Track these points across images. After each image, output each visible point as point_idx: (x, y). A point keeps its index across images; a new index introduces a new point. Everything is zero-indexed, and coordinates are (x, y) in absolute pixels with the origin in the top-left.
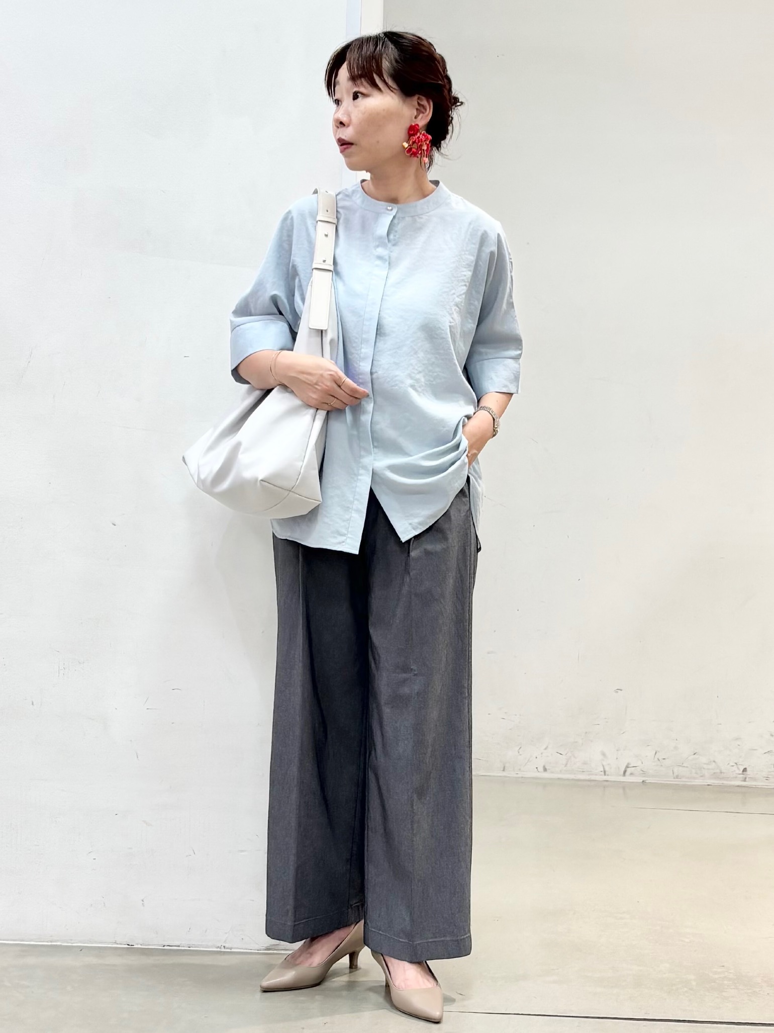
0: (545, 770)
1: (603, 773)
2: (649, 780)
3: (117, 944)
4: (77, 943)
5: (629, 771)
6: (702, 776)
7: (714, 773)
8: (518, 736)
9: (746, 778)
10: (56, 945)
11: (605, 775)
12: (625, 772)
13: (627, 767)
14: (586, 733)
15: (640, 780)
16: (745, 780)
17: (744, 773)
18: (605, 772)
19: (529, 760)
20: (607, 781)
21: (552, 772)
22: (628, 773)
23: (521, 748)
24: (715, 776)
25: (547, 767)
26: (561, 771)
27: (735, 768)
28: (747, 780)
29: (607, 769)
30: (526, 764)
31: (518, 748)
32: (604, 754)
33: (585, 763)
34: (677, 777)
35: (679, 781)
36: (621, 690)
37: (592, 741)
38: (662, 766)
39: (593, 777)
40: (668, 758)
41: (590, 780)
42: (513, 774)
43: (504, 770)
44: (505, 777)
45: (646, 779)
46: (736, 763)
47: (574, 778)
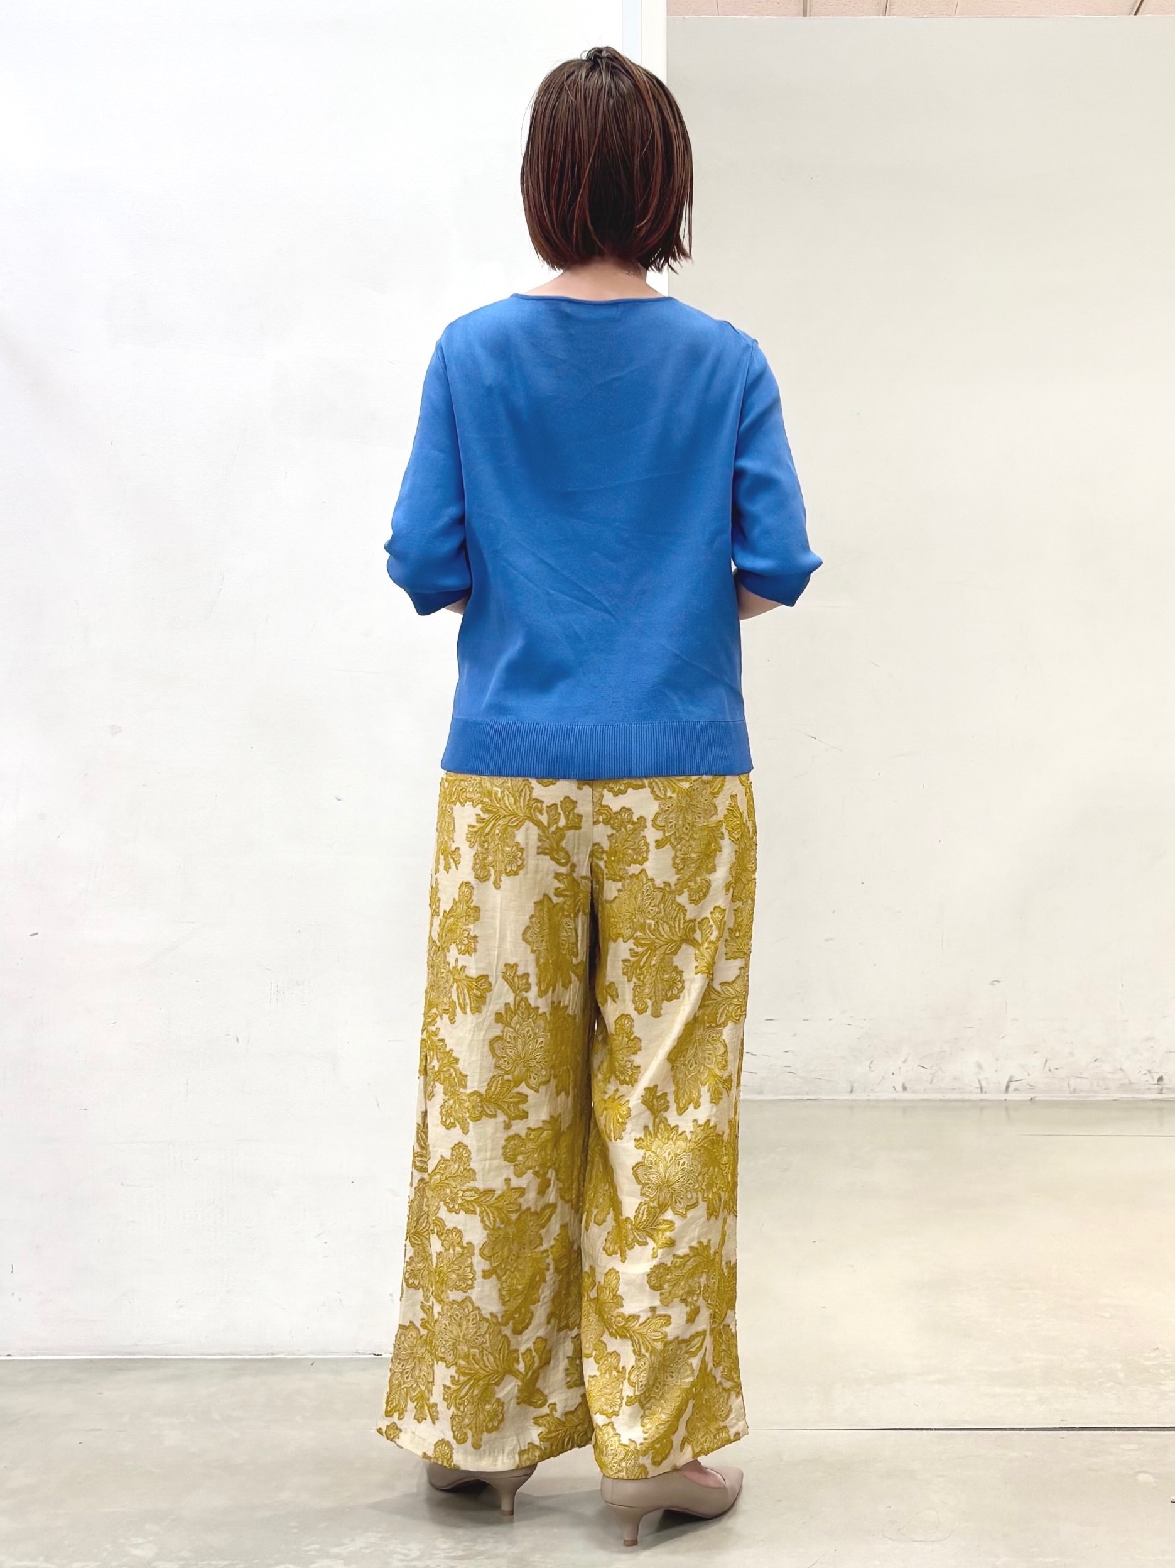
0: (905, 1089)
1: (979, 1090)
2: (1041, 1097)
3: (360, 1354)
4: (306, 1354)
5: (1013, 1086)
6: (1106, 1089)
7: (1122, 1084)
8: (869, 1046)
9: (1162, 1090)
10: (280, 1359)
11: (982, 1091)
12: (1007, 1087)
13: (1010, 1081)
14: (956, 1039)
15: (1027, 1096)
16: (1161, 1091)
17: (1160, 1083)
18: (981, 1088)
19: (883, 1077)
20: (986, 1100)
21: (914, 1092)
22: (1011, 1089)
23: (872, 1062)
24: (1123, 1087)
25: (907, 1085)
26: (925, 1090)
27: (1148, 1077)
28: (1164, 1091)
29: (984, 1084)
30: (879, 1084)
31: (870, 1062)
32: (980, 1066)
33: (955, 1078)
34: (1075, 1091)
35: (1078, 1097)
36: (998, 982)
37: (963, 1049)
38: (1054, 1077)
39: (967, 1096)
40: (1062, 1068)
41: (963, 1101)
42: (864, 1097)
43: (851, 1091)
44: (855, 1100)
45: (1038, 1095)
46: (1149, 1071)
47: (943, 1098)
